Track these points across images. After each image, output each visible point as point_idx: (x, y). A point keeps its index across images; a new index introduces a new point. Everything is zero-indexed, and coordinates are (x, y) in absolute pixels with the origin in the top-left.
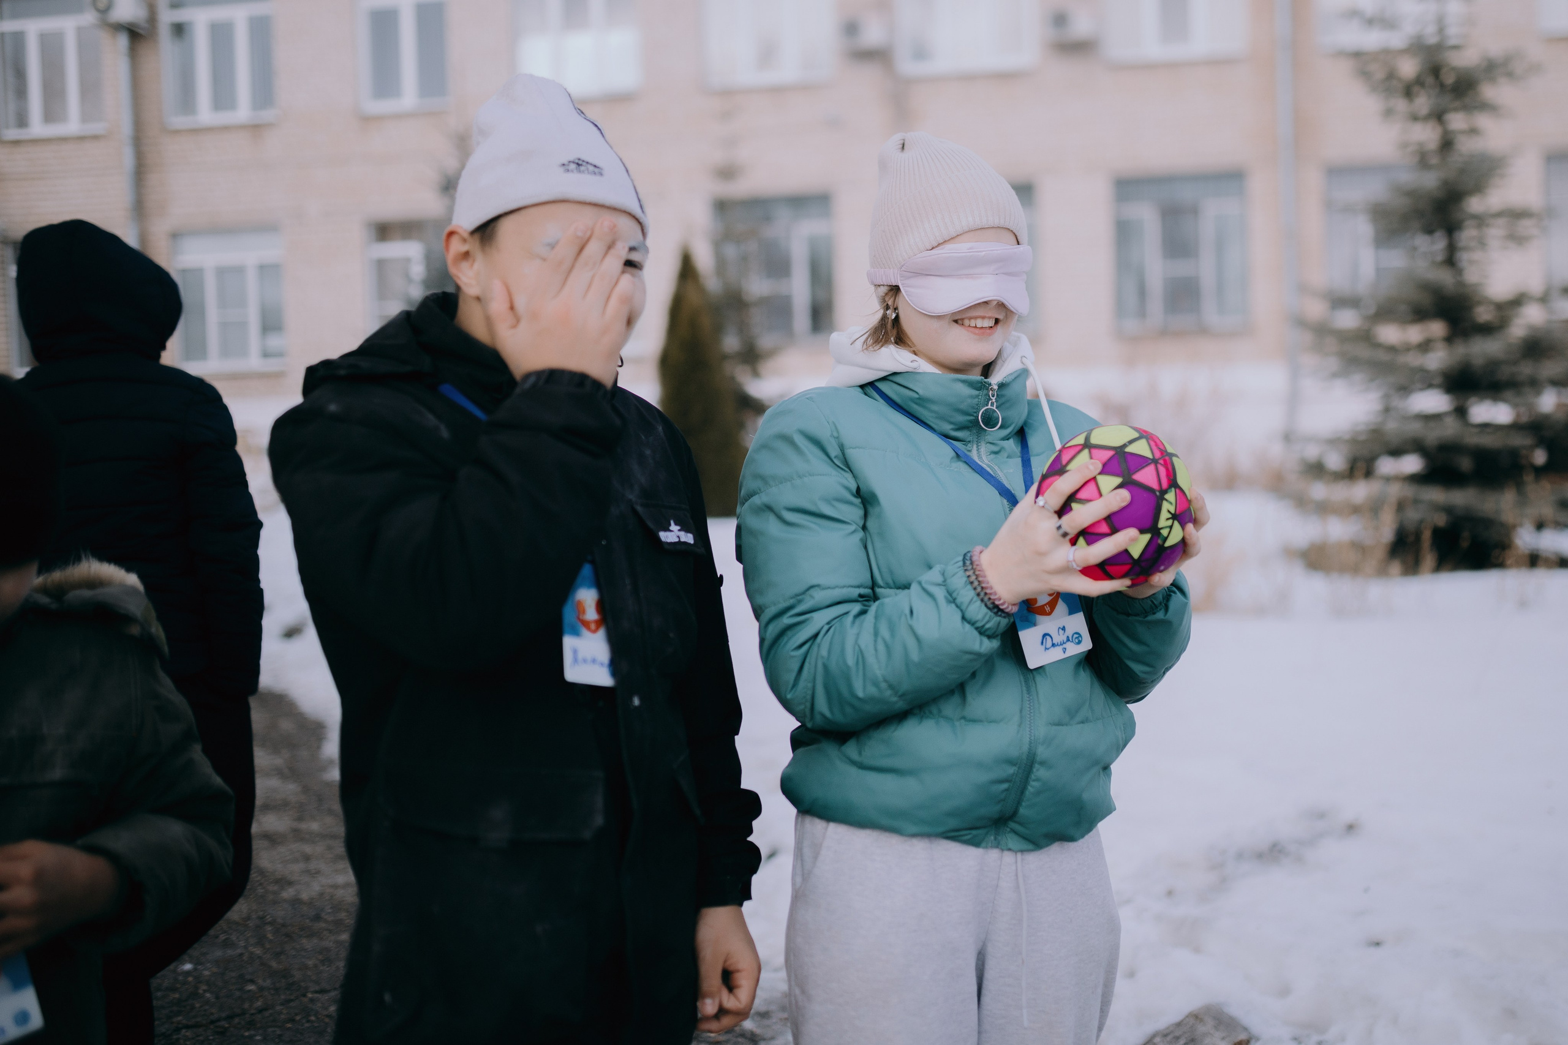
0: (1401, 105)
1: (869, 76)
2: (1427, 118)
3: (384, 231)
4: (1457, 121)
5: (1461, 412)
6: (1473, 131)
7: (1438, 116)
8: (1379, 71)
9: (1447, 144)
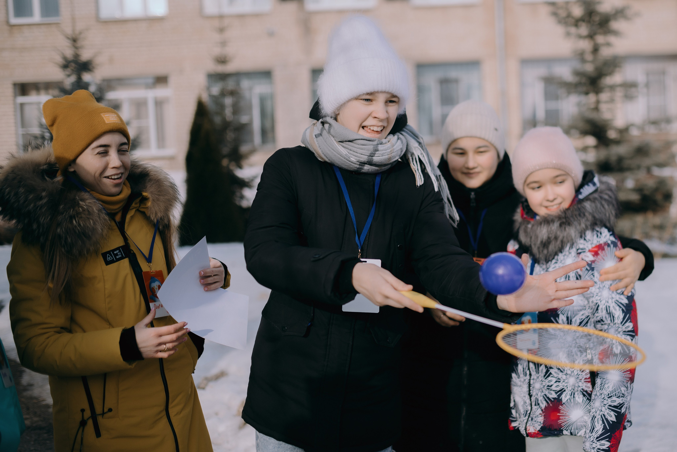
0: (573, 30)
2: (586, 37)
4: (600, 39)
6: (608, 44)
7: (591, 36)
8: (563, 14)
9: (596, 50)
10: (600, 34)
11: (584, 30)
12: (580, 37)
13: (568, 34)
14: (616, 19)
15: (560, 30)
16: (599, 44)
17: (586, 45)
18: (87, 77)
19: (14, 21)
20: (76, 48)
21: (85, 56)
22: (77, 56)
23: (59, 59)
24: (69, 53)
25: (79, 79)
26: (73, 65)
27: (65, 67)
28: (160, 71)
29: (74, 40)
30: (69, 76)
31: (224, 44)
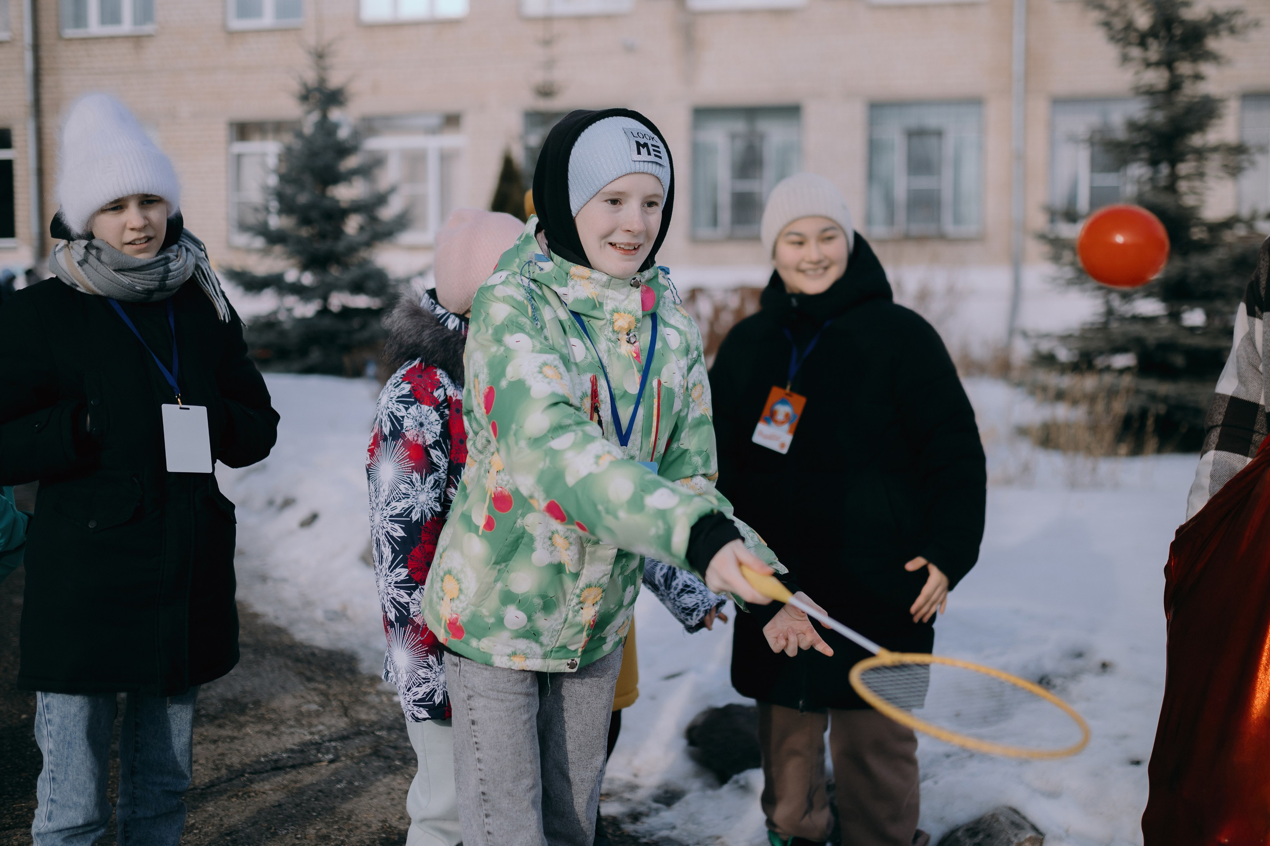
0: (1135, 52)
2: (1158, 64)
3: (242, 130)
4: (1184, 68)
5: (1174, 316)
6: (1197, 77)
7: (1168, 63)
8: (1118, 23)
9: (1175, 85)
10: (1183, 59)
11: (1154, 51)
12: (1148, 65)
13: (1125, 59)
14: (1217, 33)
15: (1111, 52)
16: (1181, 76)
17: (1157, 78)
18: (335, 114)
19: (237, 24)
20: (324, 69)
21: (335, 80)
22: (322, 81)
23: (295, 87)
24: (311, 77)
25: (324, 117)
26: (318, 95)
27: (305, 97)
28: (452, 107)
29: (320, 56)
30: (309, 112)
31: (550, 64)
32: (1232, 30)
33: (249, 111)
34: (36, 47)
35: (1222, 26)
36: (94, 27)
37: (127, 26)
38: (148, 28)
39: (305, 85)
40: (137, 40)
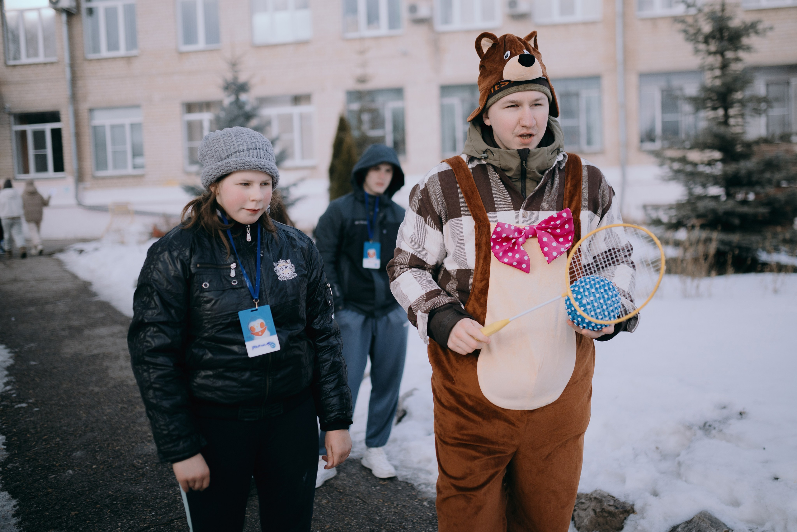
0: (702, 46)
1: (421, 31)
2: (715, 53)
3: (190, 107)
4: (730, 55)
5: (731, 196)
6: (738, 59)
7: (721, 53)
8: (692, 31)
9: (725, 65)
10: (730, 50)
11: (713, 47)
12: (710, 53)
13: (697, 51)
14: (748, 35)
15: (689, 47)
16: (728, 59)
17: (716, 60)
18: (243, 97)
19: (184, 48)
20: (236, 72)
21: (243, 78)
22: (236, 78)
23: (220, 82)
24: (229, 76)
25: (237, 99)
26: (233, 87)
27: (227, 87)
28: (306, 90)
29: (234, 65)
30: (228, 96)
31: (364, 65)
32: (757, 33)
33: (194, 96)
34: (73, 65)
35: (751, 31)
36: (104, 53)
37: (122, 51)
38: (134, 52)
39: (226, 81)
40: (128, 59)
